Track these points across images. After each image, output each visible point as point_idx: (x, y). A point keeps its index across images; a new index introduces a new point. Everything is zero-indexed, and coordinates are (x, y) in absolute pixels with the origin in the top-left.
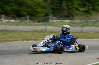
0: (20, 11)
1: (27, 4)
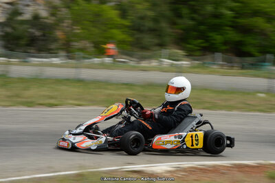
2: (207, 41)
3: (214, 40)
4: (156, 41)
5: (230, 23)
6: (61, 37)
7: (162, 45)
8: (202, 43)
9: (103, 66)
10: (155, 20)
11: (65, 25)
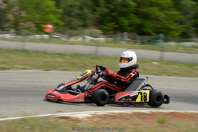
0: (144, 27)
1: (157, 17)
2: (117, 24)
3: (122, 23)
4: (81, 23)
5: (134, 11)
6: (11, 19)
7: (85, 26)
8: (114, 25)
9: (42, 41)
10: (81, 8)
11: (14, 10)
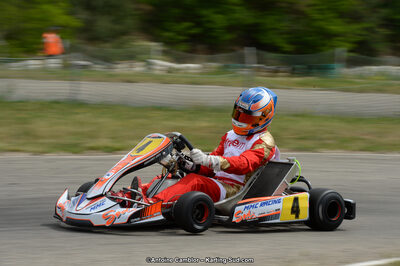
2: (198, 24)
3: (209, 22)
